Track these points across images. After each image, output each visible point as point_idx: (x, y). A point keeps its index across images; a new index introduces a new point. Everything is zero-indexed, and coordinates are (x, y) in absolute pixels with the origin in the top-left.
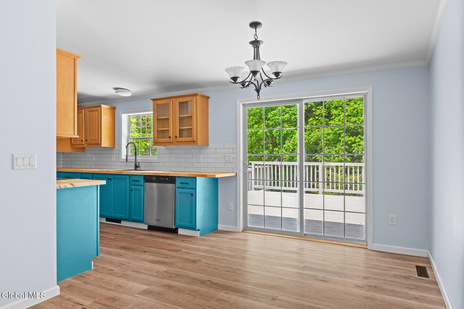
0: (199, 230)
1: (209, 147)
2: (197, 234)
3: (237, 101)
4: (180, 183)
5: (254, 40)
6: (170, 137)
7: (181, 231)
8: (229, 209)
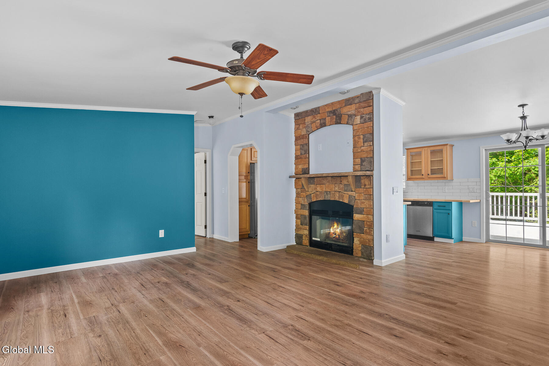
0: (453, 239)
1: (454, 181)
2: (452, 241)
3: (480, 147)
4: (438, 206)
5: (522, 116)
6: (423, 175)
7: (436, 239)
8: (473, 226)
